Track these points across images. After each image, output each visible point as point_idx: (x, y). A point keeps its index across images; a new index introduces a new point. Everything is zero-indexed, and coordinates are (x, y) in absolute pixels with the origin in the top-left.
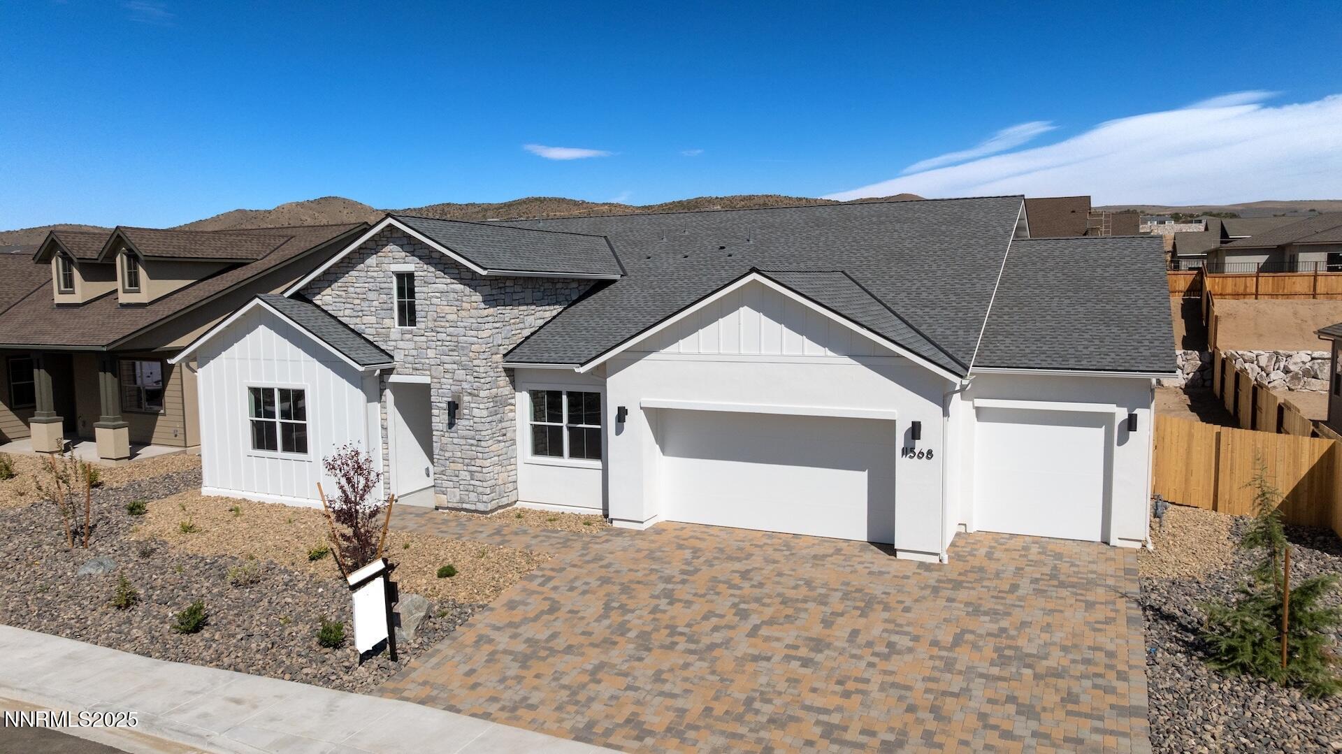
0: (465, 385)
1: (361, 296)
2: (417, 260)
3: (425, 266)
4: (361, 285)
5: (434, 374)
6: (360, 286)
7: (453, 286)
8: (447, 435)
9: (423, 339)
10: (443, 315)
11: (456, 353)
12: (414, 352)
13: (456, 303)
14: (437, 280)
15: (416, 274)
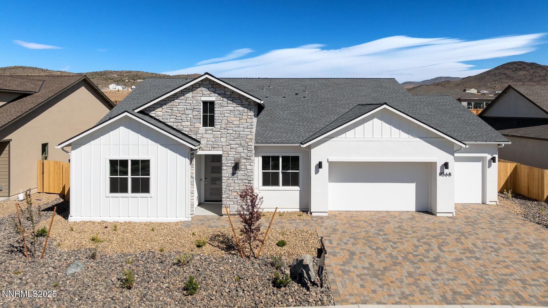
0: (242, 155)
1: (181, 112)
2: (217, 95)
3: (222, 98)
4: (182, 107)
5: (224, 149)
7: (237, 108)
8: (231, 179)
9: (220, 133)
10: (232, 121)
11: (239, 140)
12: (213, 140)
13: (239, 116)
14: (229, 105)
15: (216, 102)
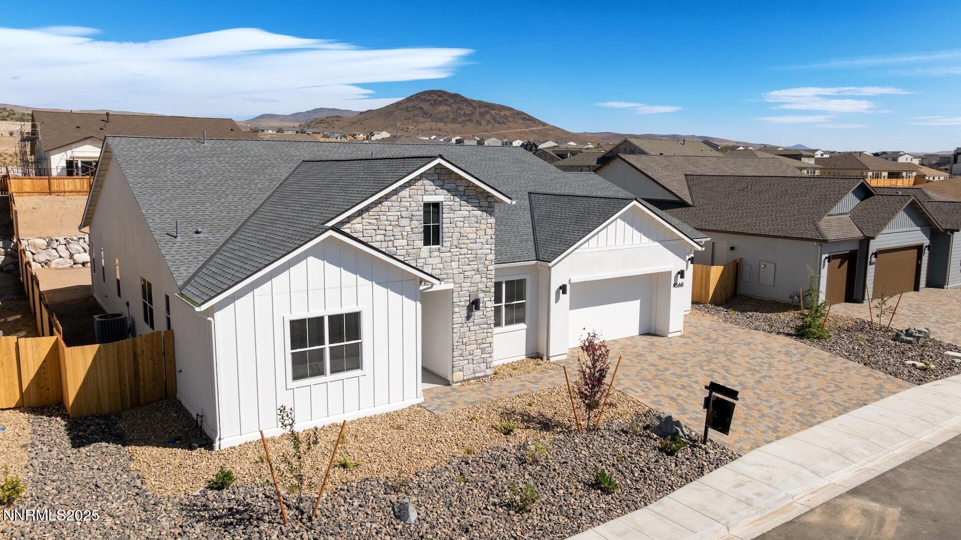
0: (481, 286)
1: (393, 223)
2: (446, 192)
3: (452, 197)
4: (394, 213)
5: (456, 280)
6: (393, 215)
7: (474, 212)
8: (466, 325)
9: (449, 254)
10: (466, 234)
11: (475, 263)
12: (441, 266)
13: (477, 225)
14: (462, 208)
15: (445, 203)
